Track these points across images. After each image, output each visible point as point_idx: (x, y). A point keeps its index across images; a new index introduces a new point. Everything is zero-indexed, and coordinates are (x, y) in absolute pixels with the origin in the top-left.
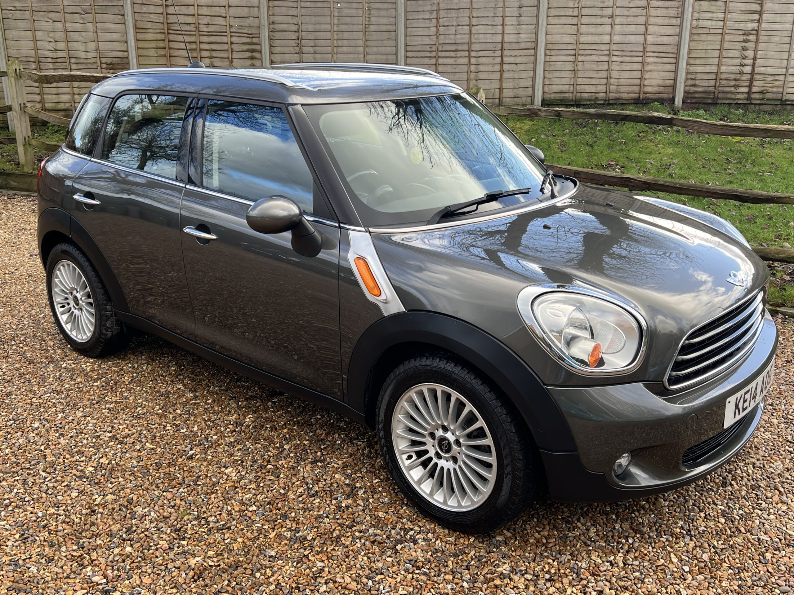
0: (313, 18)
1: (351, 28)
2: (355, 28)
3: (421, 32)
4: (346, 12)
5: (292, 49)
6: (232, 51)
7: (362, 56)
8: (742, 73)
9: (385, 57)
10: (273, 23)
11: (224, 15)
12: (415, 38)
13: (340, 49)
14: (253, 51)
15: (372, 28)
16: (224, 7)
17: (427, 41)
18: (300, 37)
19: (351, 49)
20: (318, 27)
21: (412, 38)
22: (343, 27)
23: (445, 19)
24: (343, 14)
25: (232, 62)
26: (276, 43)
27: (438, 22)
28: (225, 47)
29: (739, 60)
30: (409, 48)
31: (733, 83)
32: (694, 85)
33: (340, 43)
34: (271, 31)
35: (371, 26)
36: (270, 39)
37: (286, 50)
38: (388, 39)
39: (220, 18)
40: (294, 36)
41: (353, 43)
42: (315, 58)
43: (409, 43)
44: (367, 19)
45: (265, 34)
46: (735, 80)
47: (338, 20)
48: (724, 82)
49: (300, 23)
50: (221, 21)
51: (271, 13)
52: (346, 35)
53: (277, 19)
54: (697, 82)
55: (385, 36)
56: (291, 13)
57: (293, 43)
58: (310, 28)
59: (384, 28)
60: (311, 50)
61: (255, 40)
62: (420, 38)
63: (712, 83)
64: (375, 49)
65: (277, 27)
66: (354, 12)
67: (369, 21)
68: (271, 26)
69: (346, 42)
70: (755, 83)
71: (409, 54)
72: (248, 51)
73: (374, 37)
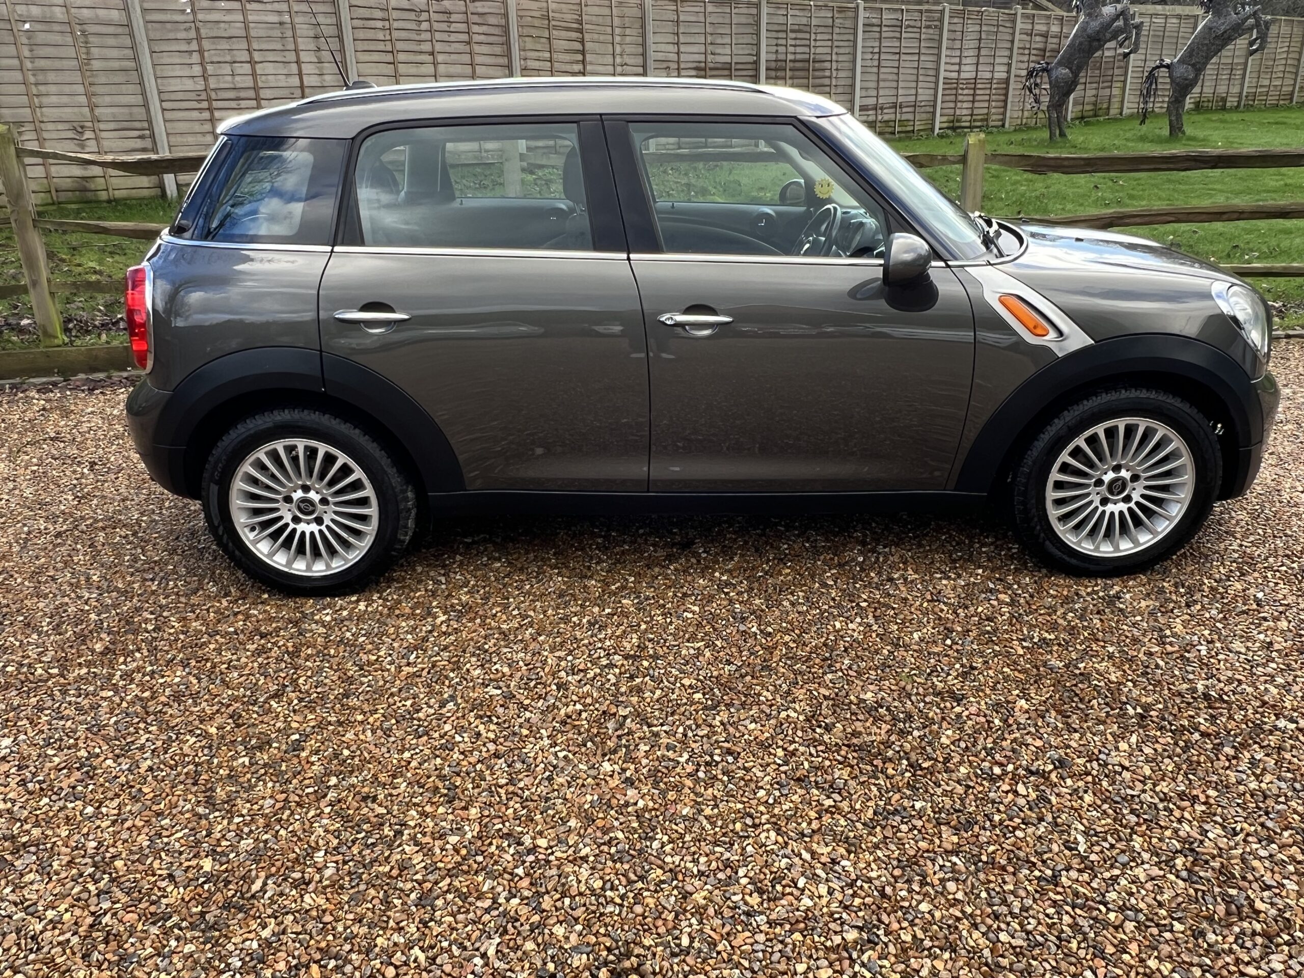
1: (57, 64)
2: (66, 64)
3: (178, 71)
4: (41, 38)
7: (88, 109)
9: (126, 110)
12: (171, 81)
13: (45, 100)
15: (96, 65)
17: (189, 85)
19: (65, 100)
21: (165, 81)
22: (42, 63)
23: (212, 52)
24: (39, 41)
27: (203, 57)
30: (165, 96)
33: (42, 88)
35: (93, 62)
38: (127, 83)
41: (67, 89)
43: (164, 89)
44: (84, 50)
47: (31, 51)
52: (51, 77)
55: (120, 77)
59: (116, 65)
62: (179, 82)
64: (108, 99)
66: (58, 38)
67: (88, 54)
69: (53, 89)
71: (165, 105)
73: (103, 80)
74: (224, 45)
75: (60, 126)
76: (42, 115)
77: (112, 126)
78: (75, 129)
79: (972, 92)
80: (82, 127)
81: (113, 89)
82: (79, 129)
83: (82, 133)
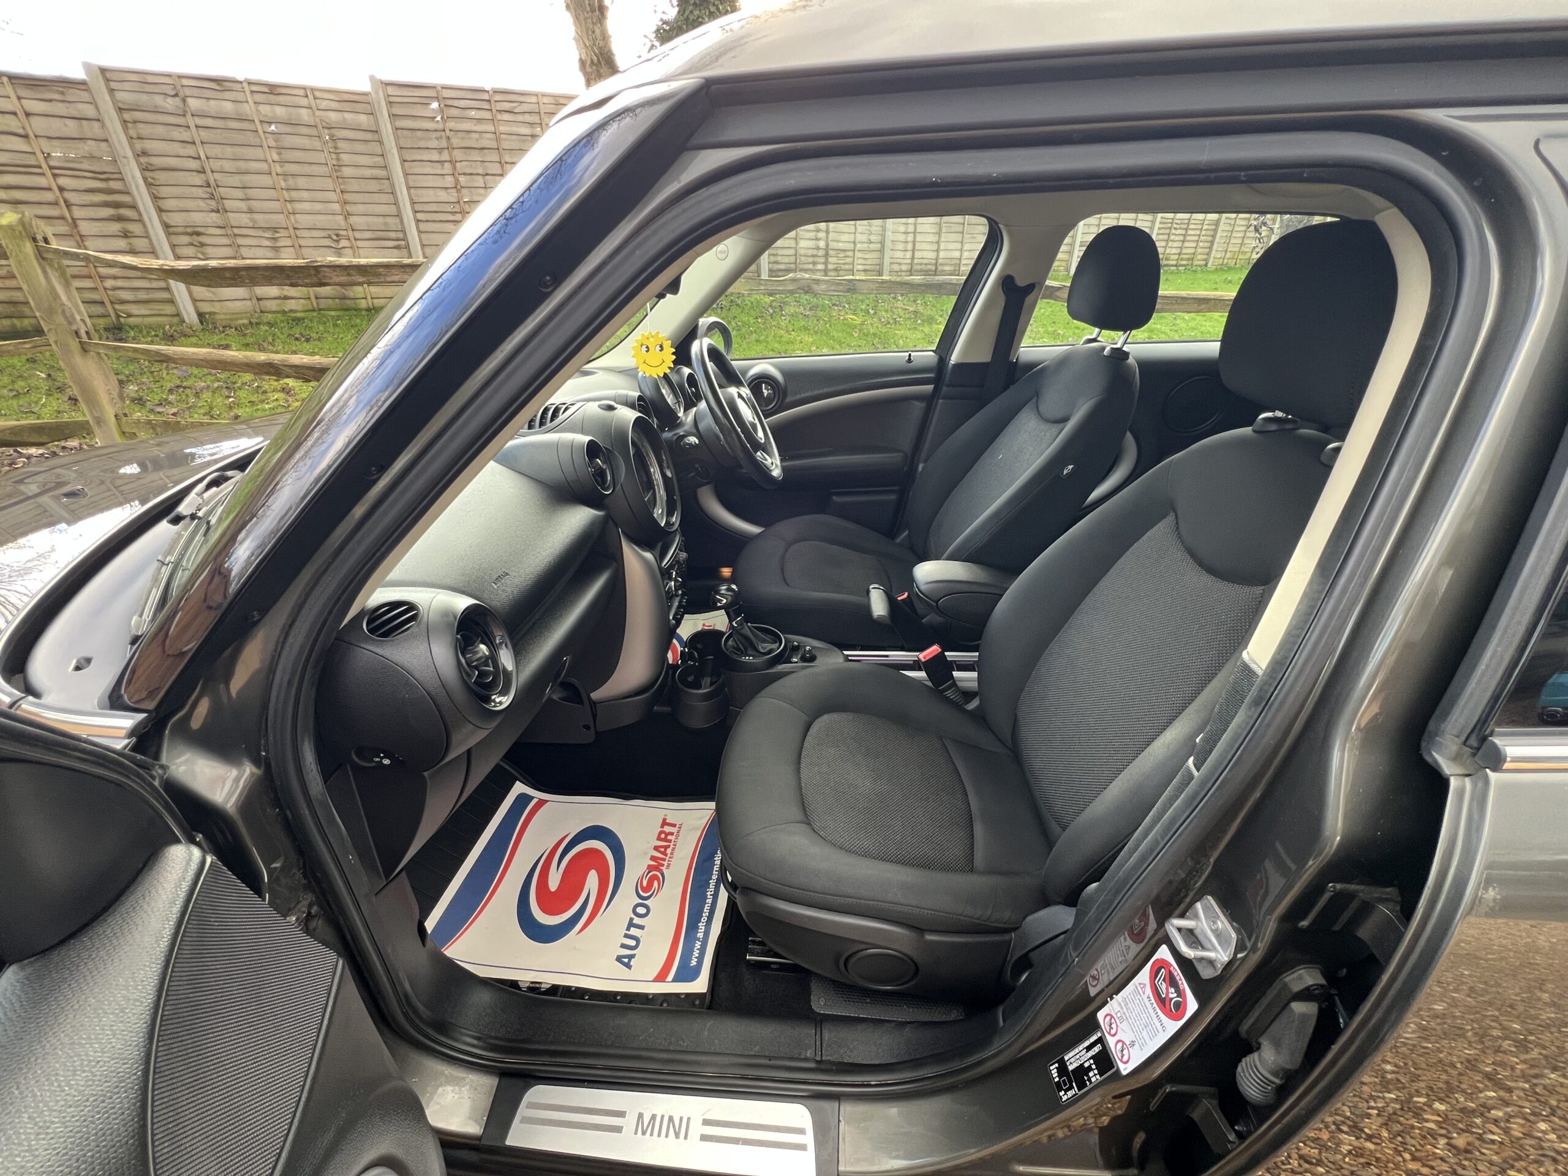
0: (227, 149)
1: (307, 169)
2: (316, 170)
3: (431, 182)
4: (289, 141)
5: (202, 204)
6: (68, 205)
7: (341, 217)
8: (818, 248)
9: (381, 220)
10: (144, 153)
11: (21, 132)
12: (423, 191)
13: (298, 206)
14: (117, 205)
15: (347, 171)
16: (15, 113)
17: (443, 196)
18: (212, 183)
19: (318, 207)
20: (242, 165)
21: (420, 192)
22: (292, 168)
23: (464, 163)
24: (286, 144)
25: (76, 226)
26: (164, 191)
27: (455, 168)
28: (49, 196)
29: (814, 233)
30: (418, 207)
31: (811, 260)
32: (776, 262)
33: (295, 195)
34: (145, 169)
35: (344, 169)
36: (148, 184)
37: (189, 204)
38: (380, 192)
39: (13, 138)
40: (198, 179)
41: (319, 196)
42: (253, 220)
43: (416, 199)
44: (334, 156)
45: (133, 173)
46: (813, 256)
47: (279, 154)
48: (803, 258)
49: (203, 156)
50: (20, 145)
51: (133, 134)
52: (302, 182)
53: (151, 146)
54: (779, 259)
55: (373, 186)
56: (177, 136)
57: (200, 192)
58: (228, 166)
59: (368, 172)
60: (242, 205)
61: (113, 185)
62: (431, 192)
63: (792, 259)
64: (361, 208)
65: (156, 161)
66: (305, 142)
67: (338, 160)
68: (143, 160)
69: (305, 195)
70: (830, 260)
71: (420, 216)
72: (106, 204)
73: (356, 188)
74: (476, 156)
75: (315, 233)
76: (296, 221)
77: (368, 235)
78: (329, 237)
79: (1183, 232)
80: (337, 235)
81: (366, 198)
82: (335, 238)
83: (337, 241)
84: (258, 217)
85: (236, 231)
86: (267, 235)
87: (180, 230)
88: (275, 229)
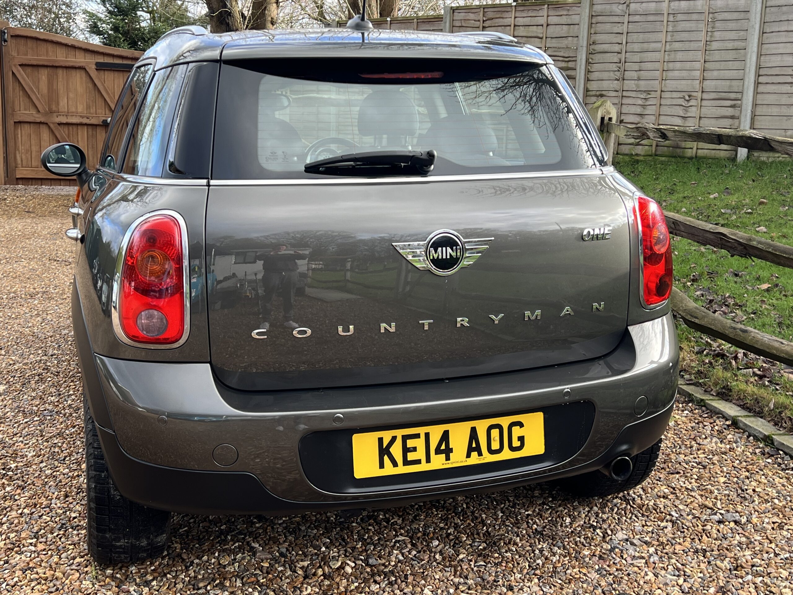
0: (641, 35)
1: (687, 46)
2: (693, 45)
3: (782, 49)
4: (681, 25)
5: (612, 74)
7: (698, 82)
9: (728, 83)
10: (593, 43)
11: (541, 36)
12: (773, 58)
13: (671, 74)
15: (715, 45)
16: (542, 25)
18: (623, 60)
19: (684, 74)
21: (768, 58)
22: (677, 46)
24: (679, 28)
26: (595, 67)
30: (762, 72)
33: (671, 65)
34: (590, 53)
35: (714, 43)
36: (588, 63)
37: (605, 75)
38: (733, 60)
39: (536, 39)
40: (616, 58)
41: (688, 65)
42: (638, 86)
43: (762, 65)
44: (709, 34)
45: (582, 57)
47: (672, 36)
49: (624, 42)
51: (593, 32)
52: (680, 56)
53: (598, 38)
55: (731, 55)
56: (616, 30)
57: (614, 67)
58: (637, 47)
59: (730, 45)
60: (635, 75)
61: (571, 65)
62: (779, 58)
64: (715, 73)
65: (598, 48)
66: (691, 26)
67: (711, 36)
68: (592, 47)
69: (678, 65)
71: (761, 79)
73: (717, 58)
75: (675, 95)
76: (665, 86)
77: (712, 96)
78: (684, 98)
80: (689, 96)
81: (723, 65)
82: (687, 98)
83: (688, 101)
84: (642, 83)
85: (625, 94)
86: (642, 96)
87: (594, 93)
88: (648, 92)
